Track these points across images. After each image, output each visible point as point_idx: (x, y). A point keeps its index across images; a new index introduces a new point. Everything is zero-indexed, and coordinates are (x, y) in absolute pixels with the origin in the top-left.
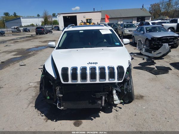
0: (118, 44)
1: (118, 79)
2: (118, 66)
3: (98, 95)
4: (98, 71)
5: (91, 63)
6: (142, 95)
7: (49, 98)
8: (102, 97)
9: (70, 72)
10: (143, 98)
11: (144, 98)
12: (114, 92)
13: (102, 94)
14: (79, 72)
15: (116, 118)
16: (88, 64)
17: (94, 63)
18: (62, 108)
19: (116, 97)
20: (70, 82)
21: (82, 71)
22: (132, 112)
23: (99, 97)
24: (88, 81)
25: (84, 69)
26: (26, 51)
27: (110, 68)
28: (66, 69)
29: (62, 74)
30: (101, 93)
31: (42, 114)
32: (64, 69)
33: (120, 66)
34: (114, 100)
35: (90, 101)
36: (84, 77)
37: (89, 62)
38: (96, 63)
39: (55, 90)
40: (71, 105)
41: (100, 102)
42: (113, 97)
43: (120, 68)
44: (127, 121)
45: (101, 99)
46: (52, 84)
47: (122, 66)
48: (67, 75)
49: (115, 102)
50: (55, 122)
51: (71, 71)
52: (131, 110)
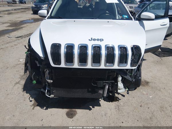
0: (126, 17)
1: (131, 64)
2: (134, 46)
3: (100, 83)
4: (104, 52)
5: (94, 40)
6: (148, 80)
7: (36, 83)
8: (105, 86)
9: (63, 51)
10: (148, 84)
11: (150, 84)
12: (120, 79)
13: (105, 83)
14: (76, 51)
15: (118, 109)
16: (89, 40)
17: (98, 40)
18: (52, 96)
19: (120, 85)
20: (63, 65)
21: (80, 51)
22: (137, 101)
23: (101, 86)
24: (89, 65)
25: (83, 48)
26: (19, 23)
27: (121, 48)
28: (57, 46)
29: (52, 54)
30: (104, 81)
31: (31, 98)
32: (55, 46)
33: (136, 46)
34: (118, 88)
35: (90, 90)
36: (83, 58)
37: (92, 38)
38: (101, 40)
39: (44, 73)
40: (63, 93)
41: (101, 92)
42: (117, 85)
43: (136, 49)
44: (131, 113)
45: (103, 88)
46: (38, 65)
47: (139, 46)
48: (59, 55)
49: (119, 91)
50: (45, 109)
51: (65, 50)
52: (135, 98)
